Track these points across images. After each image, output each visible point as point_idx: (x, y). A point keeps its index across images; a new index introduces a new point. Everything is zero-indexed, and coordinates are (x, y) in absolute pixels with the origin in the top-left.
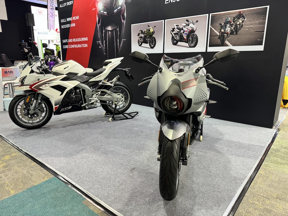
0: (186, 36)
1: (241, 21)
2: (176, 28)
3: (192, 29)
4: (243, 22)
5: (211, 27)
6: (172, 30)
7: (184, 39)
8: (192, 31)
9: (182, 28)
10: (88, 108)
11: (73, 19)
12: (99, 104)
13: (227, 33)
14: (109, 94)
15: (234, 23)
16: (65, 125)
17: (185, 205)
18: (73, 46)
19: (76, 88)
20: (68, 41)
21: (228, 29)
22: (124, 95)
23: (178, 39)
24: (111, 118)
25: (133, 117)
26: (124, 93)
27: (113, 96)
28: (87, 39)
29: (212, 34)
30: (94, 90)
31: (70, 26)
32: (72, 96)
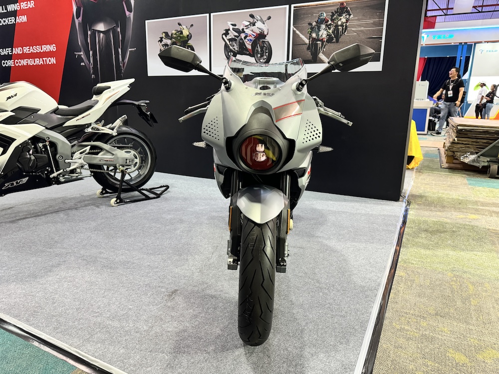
0: (251, 44)
1: (344, 20)
2: (231, 29)
3: (260, 31)
4: (347, 21)
5: (295, 29)
6: (225, 32)
7: (247, 49)
8: (261, 36)
9: (243, 29)
10: (63, 180)
11: (22, 6)
12: (86, 172)
13: (322, 41)
14: (108, 152)
15: (332, 23)
16: (15, 217)
17: (287, 350)
18: (24, 62)
19: (35, 140)
20: (12, 52)
21: (323, 34)
22: (140, 153)
23: (236, 49)
24: (115, 199)
25: (158, 196)
26: (139, 150)
27: (116, 154)
28: (55, 48)
29: (297, 43)
30: (75, 145)
31: (15, 21)
32: (28, 156)
